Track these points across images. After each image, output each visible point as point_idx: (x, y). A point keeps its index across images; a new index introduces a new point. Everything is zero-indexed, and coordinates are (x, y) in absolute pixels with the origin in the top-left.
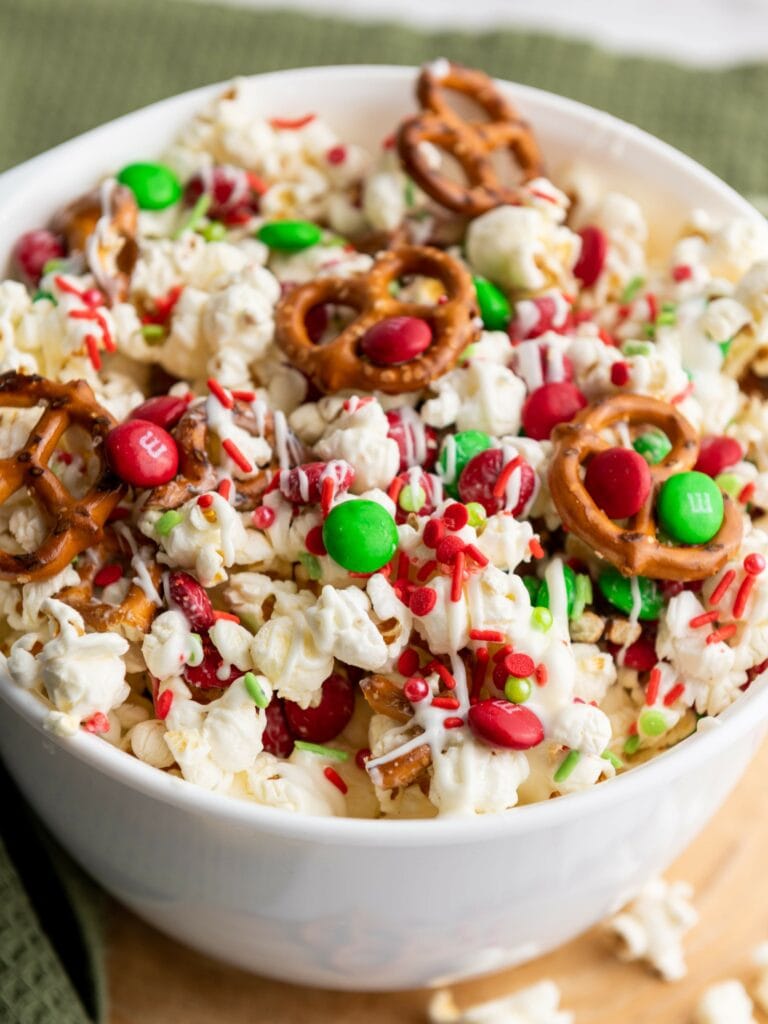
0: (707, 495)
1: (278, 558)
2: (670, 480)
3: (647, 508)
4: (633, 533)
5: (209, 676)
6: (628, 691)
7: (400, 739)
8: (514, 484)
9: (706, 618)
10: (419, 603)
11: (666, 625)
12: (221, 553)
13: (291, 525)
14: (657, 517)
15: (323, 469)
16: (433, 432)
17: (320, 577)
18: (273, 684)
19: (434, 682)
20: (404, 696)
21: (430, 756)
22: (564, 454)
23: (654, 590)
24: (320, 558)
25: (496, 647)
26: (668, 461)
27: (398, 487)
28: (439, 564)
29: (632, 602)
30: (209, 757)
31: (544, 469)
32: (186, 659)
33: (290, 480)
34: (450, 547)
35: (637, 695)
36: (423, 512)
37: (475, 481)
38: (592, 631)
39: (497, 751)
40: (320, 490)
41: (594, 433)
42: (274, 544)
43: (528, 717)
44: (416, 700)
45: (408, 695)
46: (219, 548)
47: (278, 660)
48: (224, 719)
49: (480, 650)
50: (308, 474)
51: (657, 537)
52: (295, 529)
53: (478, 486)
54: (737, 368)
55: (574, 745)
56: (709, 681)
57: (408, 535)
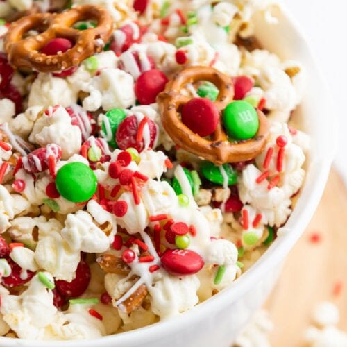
0: (248, 111)
1: (32, 206)
2: (227, 108)
3: (219, 126)
4: (216, 142)
5: (17, 279)
6: (230, 224)
7: (127, 284)
8: (146, 132)
9: (264, 176)
10: (119, 210)
11: (243, 185)
12: (6, 214)
13: (35, 186)
14: (225, 129)
15: (45, 151)
16: (91, 114)
17: (59, 210)
18: (52, 274)
19: (136, 249)
20: (123, 261)
21: (147, 289)
22: (168, 108)
23: (231, 168)
24: (56, 200)
25: (165, 222)
26: (220, 98)
27: (86, 150)
28: (122, 186)
29: (223, 178)
30: (30, 323)
31: (158, 119)
32: (3, 275)
33: (29, 162)
34: (126, 176)
35: (235, 225)
36: (102, 161)
37: (125, 136)
38: (205, 199)
39: (181, 277)
40: (48, 163)
41: (179, 93)
42: (29, 198)
43: (192, 255)
44: (130, 262)
45: (125, 260)
46: (4, 211)
47: (53, 261)
48: (33, 301)
49: (156, 226)
50: (38, 157)
51: (228, 140)
52: (38, 188)
53: (128, 138)
54: (232, 38)
55: (221, 263)
56: (274, 209)
57: (101, 175)
